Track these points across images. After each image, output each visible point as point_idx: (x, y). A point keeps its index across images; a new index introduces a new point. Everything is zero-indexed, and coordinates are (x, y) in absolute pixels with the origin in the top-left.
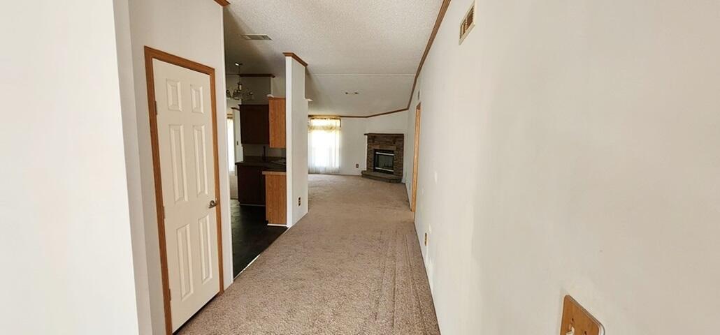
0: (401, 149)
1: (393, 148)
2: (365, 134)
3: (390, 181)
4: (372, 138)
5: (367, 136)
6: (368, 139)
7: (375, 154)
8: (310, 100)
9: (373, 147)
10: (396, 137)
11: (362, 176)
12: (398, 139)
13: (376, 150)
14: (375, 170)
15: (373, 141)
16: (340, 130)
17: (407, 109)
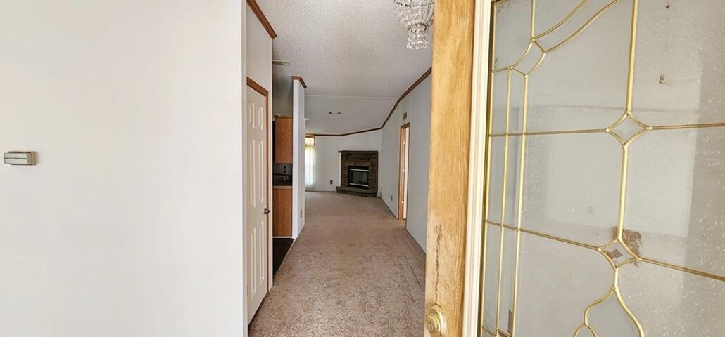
0: (375, 165)
1: (367, 164)
2: (339, 152)
3: (366, 195)
4: (346, 155)
5: (340, 154)
6: (342, 156)
7: (349, 170)
8: (308, 119)
9: (347, 164)
10: (371, 154)
11: (337, 192)
12: (372, 156)
13: (350, 167)
14: (350, 186)
15: (348, 159)
16: (314, 148)
17: (381, 128)
